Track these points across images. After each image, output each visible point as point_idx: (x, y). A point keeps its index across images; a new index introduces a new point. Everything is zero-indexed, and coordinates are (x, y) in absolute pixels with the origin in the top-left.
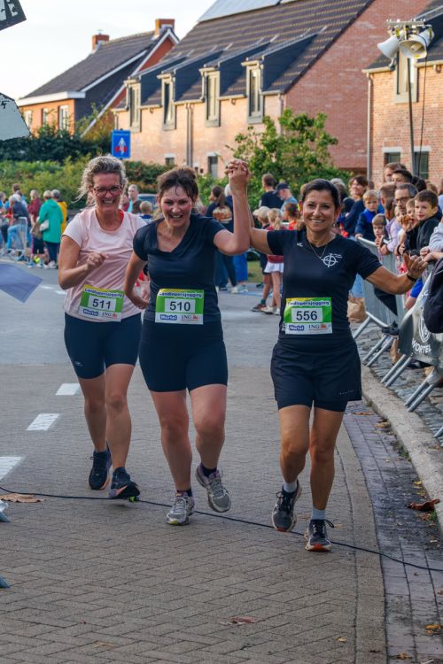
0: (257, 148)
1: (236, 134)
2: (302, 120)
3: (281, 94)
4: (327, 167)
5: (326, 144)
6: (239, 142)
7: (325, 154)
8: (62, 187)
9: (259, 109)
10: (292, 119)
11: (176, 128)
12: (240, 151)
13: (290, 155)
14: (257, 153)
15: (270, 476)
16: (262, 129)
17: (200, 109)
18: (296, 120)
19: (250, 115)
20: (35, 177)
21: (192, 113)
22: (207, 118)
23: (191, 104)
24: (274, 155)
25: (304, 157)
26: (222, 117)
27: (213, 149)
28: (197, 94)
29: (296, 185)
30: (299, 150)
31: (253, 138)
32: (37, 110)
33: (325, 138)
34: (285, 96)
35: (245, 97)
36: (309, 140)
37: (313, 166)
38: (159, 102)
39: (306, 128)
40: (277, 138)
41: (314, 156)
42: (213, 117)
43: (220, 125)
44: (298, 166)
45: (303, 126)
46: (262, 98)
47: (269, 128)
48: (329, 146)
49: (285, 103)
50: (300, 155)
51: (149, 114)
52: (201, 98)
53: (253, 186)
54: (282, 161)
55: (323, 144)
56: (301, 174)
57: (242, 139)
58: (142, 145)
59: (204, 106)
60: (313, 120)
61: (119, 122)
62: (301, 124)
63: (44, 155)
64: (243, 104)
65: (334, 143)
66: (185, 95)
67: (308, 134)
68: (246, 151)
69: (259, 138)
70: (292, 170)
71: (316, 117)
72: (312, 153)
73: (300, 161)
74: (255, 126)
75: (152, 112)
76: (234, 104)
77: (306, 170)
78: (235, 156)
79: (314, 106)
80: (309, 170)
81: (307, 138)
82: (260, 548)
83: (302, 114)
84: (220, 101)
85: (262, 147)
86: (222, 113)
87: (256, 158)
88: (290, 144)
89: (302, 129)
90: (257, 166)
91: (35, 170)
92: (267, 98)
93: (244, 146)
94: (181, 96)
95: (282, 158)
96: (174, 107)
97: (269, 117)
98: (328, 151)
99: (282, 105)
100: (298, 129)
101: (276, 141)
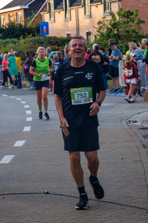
0: (107, 27)
1: (98, 21)
2: (127, 12)
3: (118, 1)
4: (141, 34)
5: (139, 23)
6: (99, 25)
7: (139, 28)
8: (19, 50)
9: (108, 9)
10: (123, 12)
11: (71, 20)
12: (100, 28)
13: (123, 29)
14: (108, 29)
15: (111, 179)
16: (109, 18)
17: (81, 10)
18: (125, 13)
19: (104, 12)
20: (6, 46)
21: (78, 12)
22: (85, 14)
23: (77, 8)
24: (116, 30)
25: (130, 30)
26: (92, 14)
27: (88, 28)
28: (80, 3)
29: (127, 43)
30: (127, 26)
31: (105, 22)
32: (7, 15)
33: (139, 20)
34: (120, 2)
35: (102, 3)
36: (131, 22)
37: (134, 34)
38: (62, 8)
39: (130, 16)
40: (116, 21)
41: (134, 29)
42: (88, 14)
43: (91, 17)
44: (127, 34)
45: (128, 15)
46: (109, 3)
47: (112, 17)
48: (141, 24)
49: (120, 5)
50: (128, 29)
51: (59, 14)
52: (82, 5)
53: (107, 45)
54: (120, 32)
55: (138, 23)
56: (129, 38)
57: (100, 23)
58: (55, 29)
59: (83, 8)
60: (133, 12)
61: (45, 18)
62: (127, 14)
63: (11, 36)
64: (101, 7)
65: (143, 23)
66: (74, 4)
67: (131, 19)
68: (102, 29)
69: (109, 22)
70: (124, 36)
71: (134, 11)
72: (133, 28)
73: (128, 32)
74: (106, 17)
75: (59, 13)
76: (97, 7)
77: (131, 36)
78: (97, 31)
79: (134, 6)
80: (132, 36)
81: (130, 21)
82: (104, 213)
83: (127, 10)
84: (90, 6)
85: (110, 26)
86: (92, 12)
87: (107, 32)
88: (123, 24)
89: (128, 17)
90: (108, 35)
91: (6, 43)
92: (112, 4)
93: (102, 27)
94: (73, 5)
95: (119, 31)
96: (69, 10)
97: (112, 12)
98: (141, 27)
99: (119, 6)
100: (126, 17)
101: (116, 23)
